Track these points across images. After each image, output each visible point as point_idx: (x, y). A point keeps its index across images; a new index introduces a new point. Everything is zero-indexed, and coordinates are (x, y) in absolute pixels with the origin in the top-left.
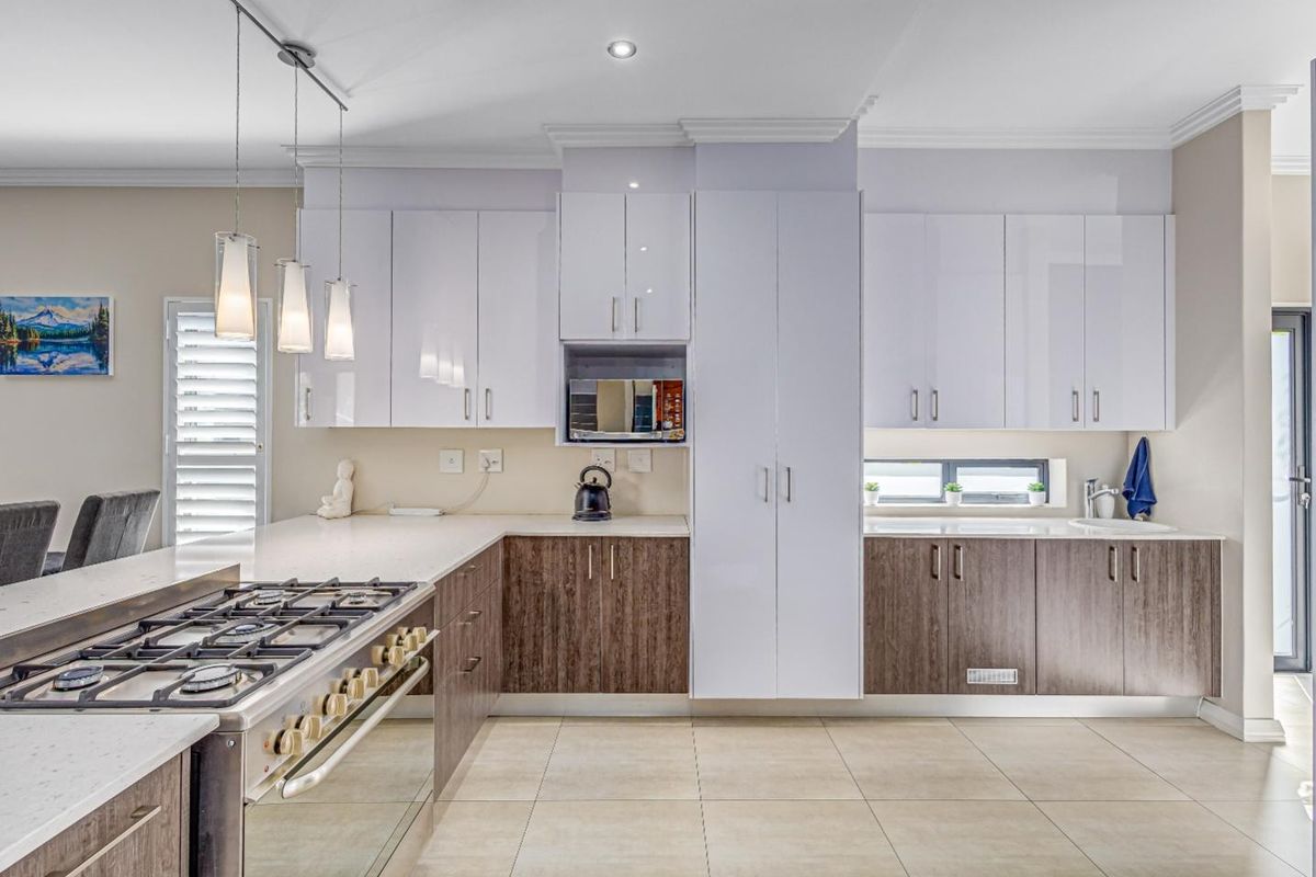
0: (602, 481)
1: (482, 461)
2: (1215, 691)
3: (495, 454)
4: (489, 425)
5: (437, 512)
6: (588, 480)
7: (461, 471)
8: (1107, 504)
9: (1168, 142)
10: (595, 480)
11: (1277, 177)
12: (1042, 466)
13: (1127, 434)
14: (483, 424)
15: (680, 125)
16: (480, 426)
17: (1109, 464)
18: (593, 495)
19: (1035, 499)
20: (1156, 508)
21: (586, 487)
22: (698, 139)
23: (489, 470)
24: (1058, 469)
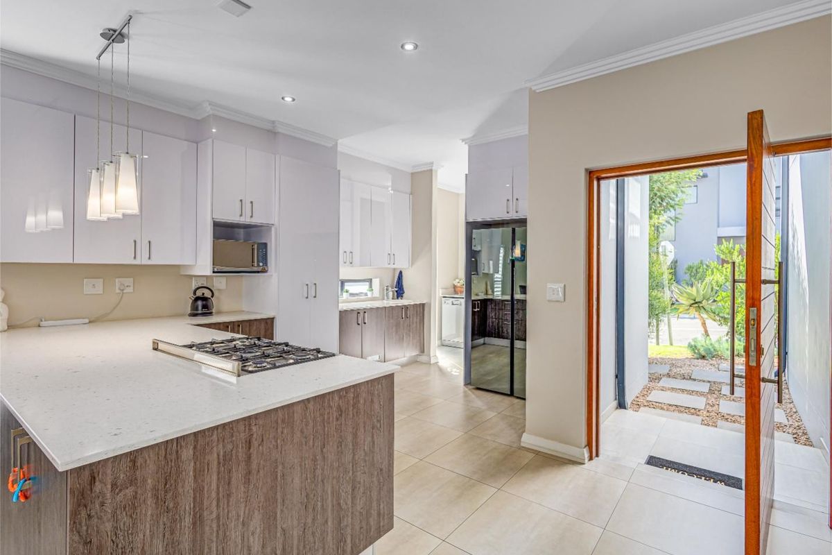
0: (207, 294)
1: (117, 285)
2: (422, 351)
3: (129, 281)
4: (150, 262)
5: (87, 321)
6: (199, 293)
7: (102, 292)
8: (391, 294)
9: (410, 170)
10: (203, 294)
11: (439, 189)
12: (370, 281)
13: (394, 269)
14: (145, 262)
15: (273, 122)
16: (144, 263)
17: (390, 280)
18: (204, 302)
19: (369, 294)
20: (404, 295)
21: (197, 299)
22: (280, 130)
23: (124, 291)
24: (376, 282)
